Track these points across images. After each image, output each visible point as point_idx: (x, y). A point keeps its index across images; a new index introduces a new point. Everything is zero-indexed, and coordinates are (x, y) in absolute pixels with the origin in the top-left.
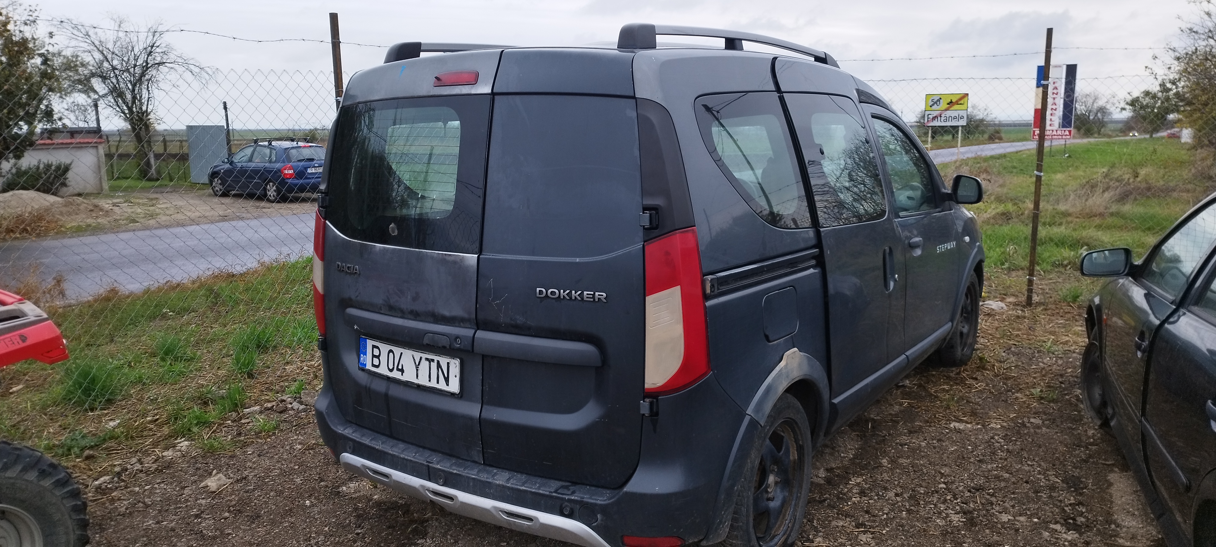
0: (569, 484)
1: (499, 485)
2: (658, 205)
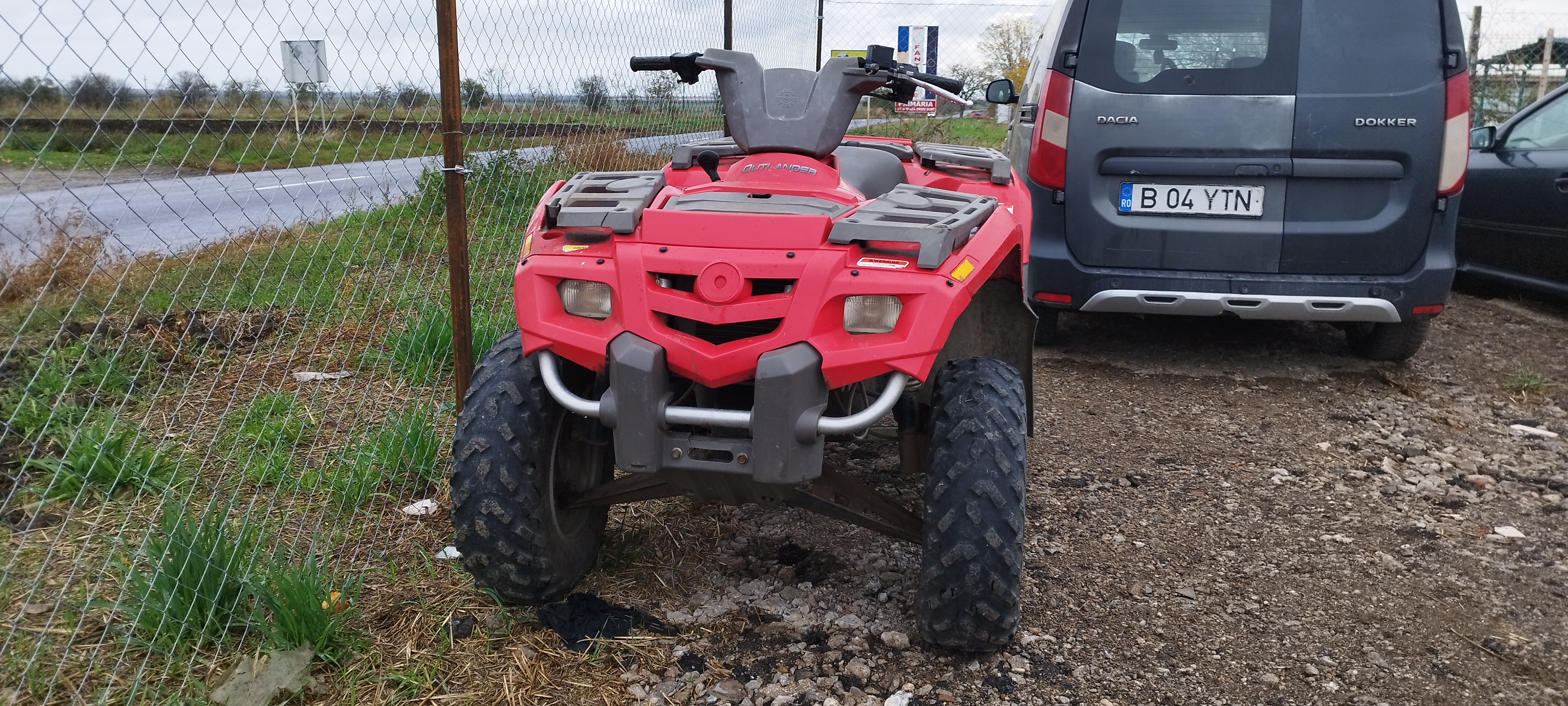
0: (1363, 276)
1: (1310, 283)
2: (1460, 51)
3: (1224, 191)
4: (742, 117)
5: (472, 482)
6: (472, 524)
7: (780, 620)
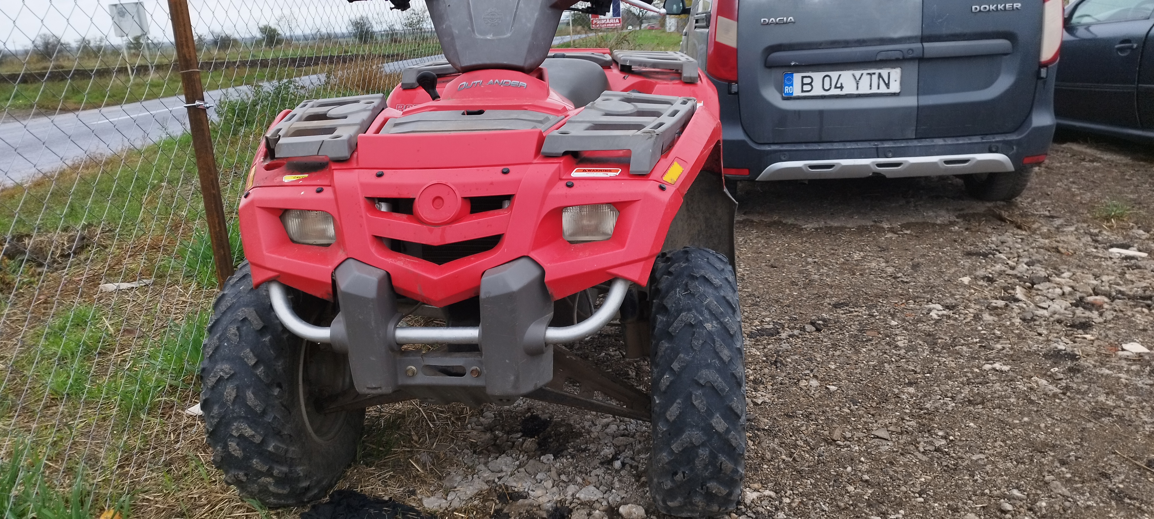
0: (983, 136)
1: (942, 145)
3: (868, 74)
4: (453, 38)
5: (221, 407)
6: (225, 446)
7: (526, 498)
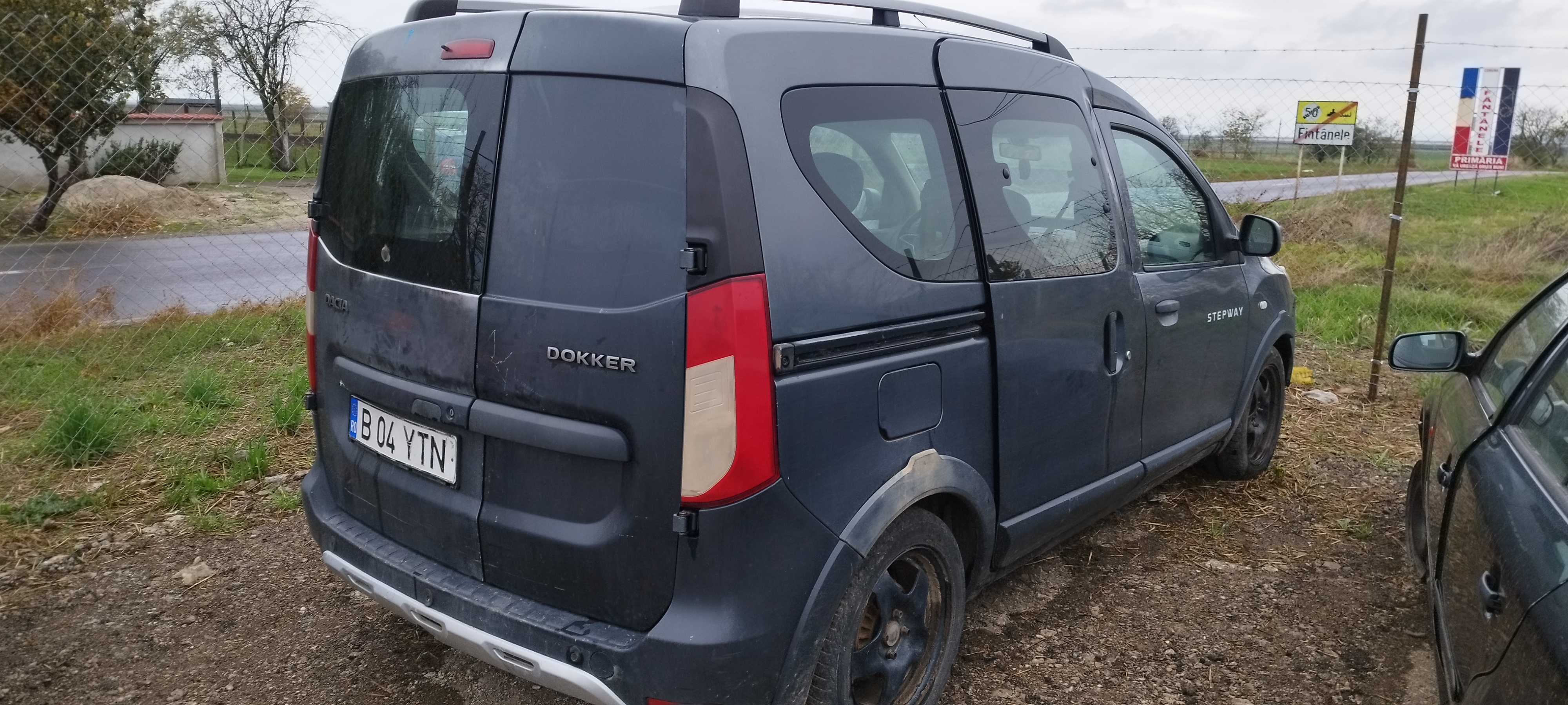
0: (587, 620)
1: (495, 614)
2: (708, 241)
3: (420, 434)
